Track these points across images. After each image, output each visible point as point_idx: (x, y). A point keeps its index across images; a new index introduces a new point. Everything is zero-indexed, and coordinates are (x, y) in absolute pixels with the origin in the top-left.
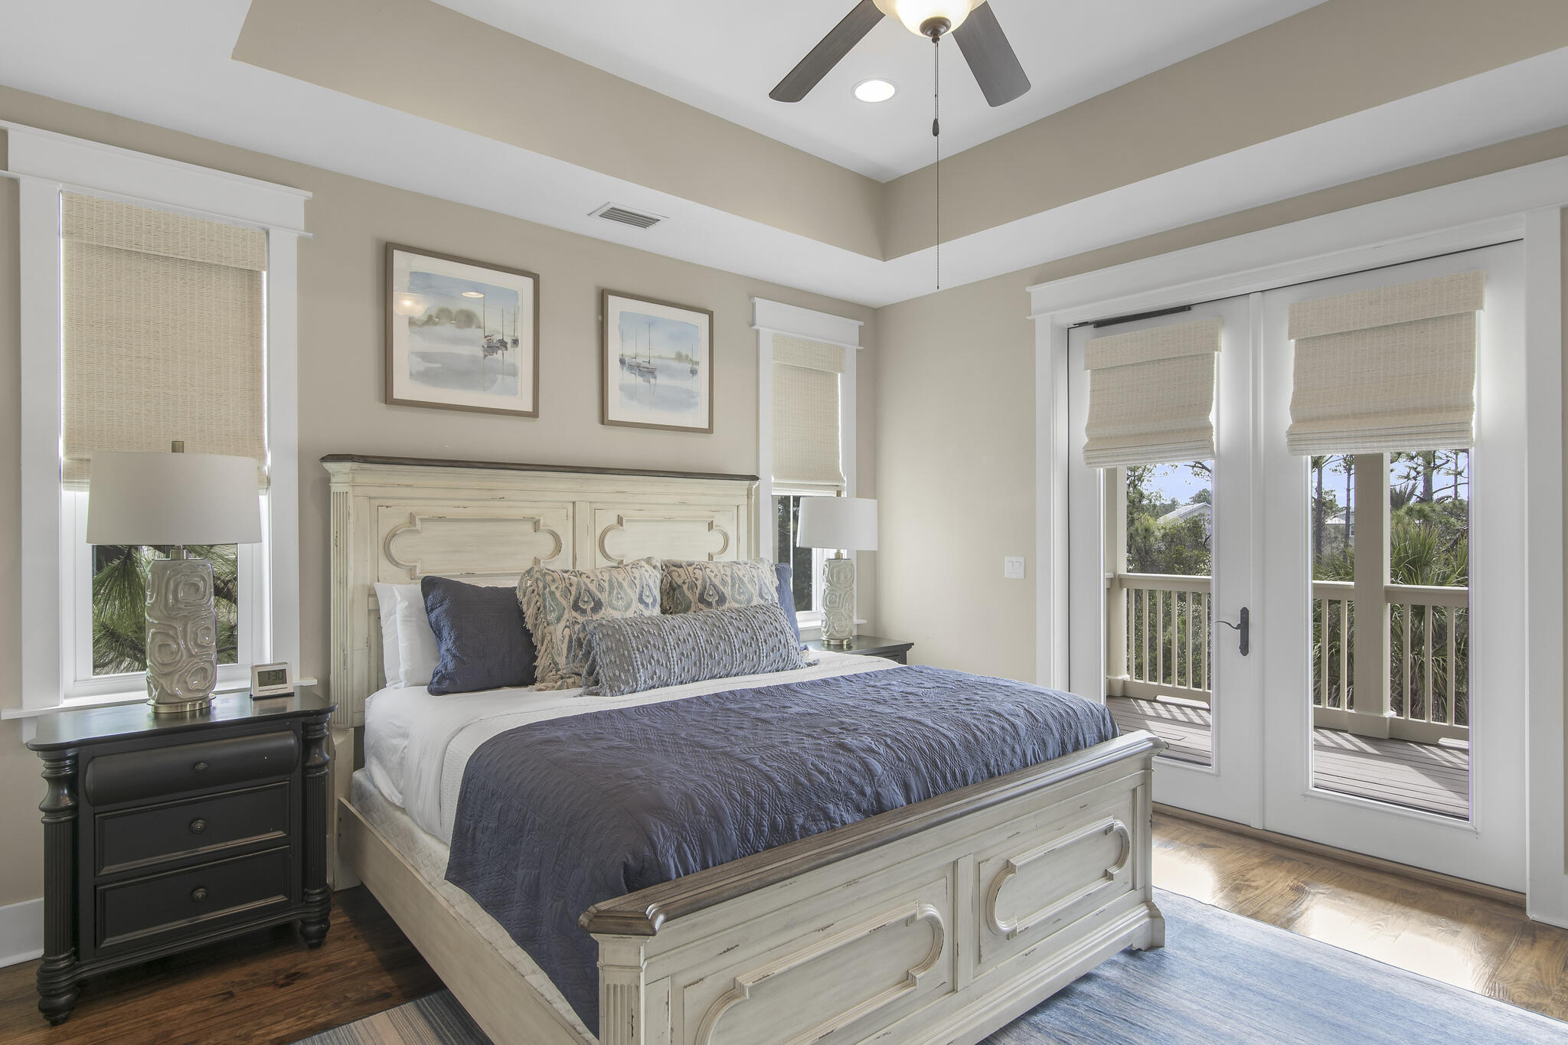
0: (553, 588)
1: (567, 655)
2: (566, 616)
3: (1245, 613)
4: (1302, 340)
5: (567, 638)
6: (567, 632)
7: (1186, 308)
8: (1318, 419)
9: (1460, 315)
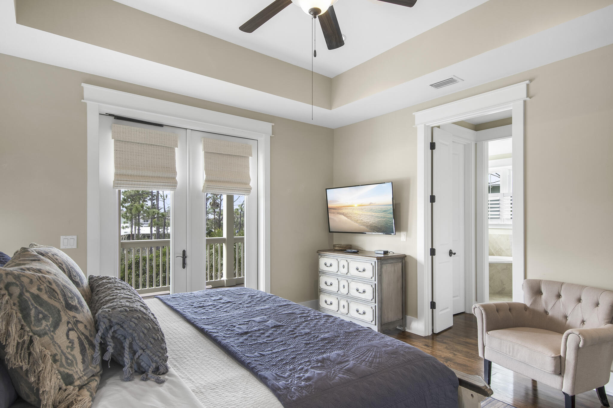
0: (34, 290)
1: (83, 359)
2: (64, 319)
3: (184, 252)
4: (207, 152)
5: (76, 341)
6: (73, 335)
7: (161, 125)
8: (213, 181)
9: (244, 157)
